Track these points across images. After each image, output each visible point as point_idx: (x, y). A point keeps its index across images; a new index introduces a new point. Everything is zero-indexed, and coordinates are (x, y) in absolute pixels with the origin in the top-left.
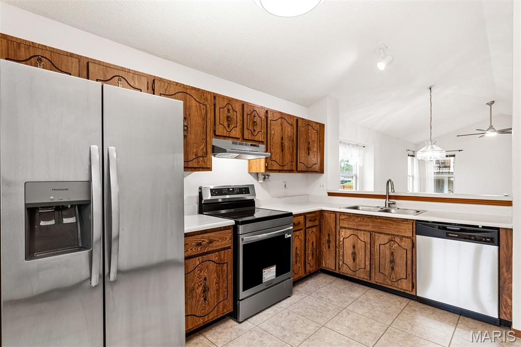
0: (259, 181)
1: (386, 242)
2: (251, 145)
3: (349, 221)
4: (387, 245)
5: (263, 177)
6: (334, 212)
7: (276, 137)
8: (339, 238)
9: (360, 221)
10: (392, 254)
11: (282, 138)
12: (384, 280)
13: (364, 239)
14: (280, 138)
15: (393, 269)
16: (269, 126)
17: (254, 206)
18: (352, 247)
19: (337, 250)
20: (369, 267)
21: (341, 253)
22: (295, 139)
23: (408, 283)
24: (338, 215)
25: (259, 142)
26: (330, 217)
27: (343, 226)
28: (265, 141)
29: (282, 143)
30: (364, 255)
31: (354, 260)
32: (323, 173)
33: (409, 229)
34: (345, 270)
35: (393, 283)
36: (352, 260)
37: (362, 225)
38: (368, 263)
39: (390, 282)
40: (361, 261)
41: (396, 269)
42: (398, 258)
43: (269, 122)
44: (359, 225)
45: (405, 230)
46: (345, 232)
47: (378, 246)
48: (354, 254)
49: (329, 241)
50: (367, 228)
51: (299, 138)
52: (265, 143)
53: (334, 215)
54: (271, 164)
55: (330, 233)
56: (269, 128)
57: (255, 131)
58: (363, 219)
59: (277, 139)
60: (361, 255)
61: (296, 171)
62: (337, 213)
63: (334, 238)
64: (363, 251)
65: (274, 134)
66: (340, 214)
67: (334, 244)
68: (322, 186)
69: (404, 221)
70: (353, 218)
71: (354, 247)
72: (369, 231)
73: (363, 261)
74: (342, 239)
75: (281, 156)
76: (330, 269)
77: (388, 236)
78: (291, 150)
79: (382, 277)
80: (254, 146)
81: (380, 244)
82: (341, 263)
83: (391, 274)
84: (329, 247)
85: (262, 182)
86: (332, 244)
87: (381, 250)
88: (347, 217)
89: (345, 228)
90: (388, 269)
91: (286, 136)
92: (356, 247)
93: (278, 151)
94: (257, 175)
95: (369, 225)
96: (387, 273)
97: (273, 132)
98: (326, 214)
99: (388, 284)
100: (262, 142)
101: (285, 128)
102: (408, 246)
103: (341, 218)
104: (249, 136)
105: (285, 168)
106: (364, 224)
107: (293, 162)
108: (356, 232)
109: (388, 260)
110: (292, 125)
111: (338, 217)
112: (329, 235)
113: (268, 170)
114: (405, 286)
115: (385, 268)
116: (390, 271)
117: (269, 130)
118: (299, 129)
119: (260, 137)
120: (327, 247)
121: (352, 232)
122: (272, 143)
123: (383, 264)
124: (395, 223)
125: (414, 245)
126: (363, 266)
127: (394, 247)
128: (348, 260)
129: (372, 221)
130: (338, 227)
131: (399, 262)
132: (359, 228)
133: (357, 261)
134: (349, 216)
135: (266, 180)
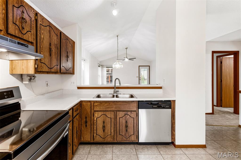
0: (24, 82)
1: (123, 116)
2: (19, 43)
3: (100, 106)
4: (124, 117)
5: (29, 78)
6: (90, 101)
7: (45, 42)
8: (94, 118)
9: (107, 105)
10: (126, 122)
11: (50, 44)
12: (122, 138)
13: (110, 116)
14: (48, 44)
15: (127, 131)
16: (38, 29)
17: (20, 109)
18: (102, 122)
19: (92, 126)
20: (113, 133)
21: (95, 129)
22: (59, 47)
23: (135, 137)
24: (92, 103)
25: (28, 42)
26: (87, 105)
27: (96, 110)
28: (34, 42)
29: (50, 48)
30: (110, 126)
31: (104, 131)
32: (74, 74)
33: (135, 106)
34: (98, 139)
35: (127, 139)
36: (103, 131)
37: (109, 108)
38: (112, 131)
39: (125, 139)
40: (108, 130)
41: (129, 130)
42: (129, 124)
43: (38, 25)
44: (107, 108)
45: (133, 107)
46: (98, 114)
47: (119, 119)
48: (104, 127)
49: (86, 122)
50: (112, 109)
51: (62, 47)
52: (35, 44)
53: (90, 103)
54: (41, 66)
55: (87, 116)
56: (38, 31)
57: (23, 28)
58: (110, 104)
59: (46, 44)
60: (108, 126)
61: (60, 73)
62: (91, 102)
63: (90, 119)
64: (110, 123)
65: (43, 38)
66: (94, 102)
67: (90, 123)
68: (73, 83)
69: (132, 102)
70: (103, 104)
71: (104, 122)
72: (113, 111)
73: (110, 130)
74: (95, 119)
75: (49, 59)
76: (87, 141)
77: (124, 112)
78: (57, 56)
79: (121, 137)
80: (22, 45)
81: (120, 118)
82: (95, 135)
83: (126, 134)
84: (86, 126)
85: (27, 82)
86: (89, 124)
87: (120, 122)
88: (99, 104)
89: (97, 111)
90: (124, 131)
91: (53, 44)
92: (105, 122)
93: (47, 55)
94: (21, 77)
95: (113, 107)
96: (123, 134)
97: (42, 37)
98: (84, 103)
99: (124, 140)
100: (32, 43)
101: (52, 36)
102: (134, 116)
103: (94, 104)
104: (16, 32)
105: (53, 70)
106: (110, 107)
107: (58, 65)
108: (105, 113)
109: (124, 126)
110: (57, 35)
111: (92, 104)
112: (86, 118)
113: (38, 72)
114: (133, 138)
115: (122, 131)
116: (125, 133)
117: (38, 33)
118: (62, 41)
119: (30, 37)
120: (85, 126)
121: (102, 113)
122: (41, 47)
123: (122, 129)
124: (128, 104)
125: (137, 115)
126: (109, 134)
127: (127, 117)
128: (100, 132)
129: (115, 104)
130: (93, 111)
131: (130, 126)
132: (107, 110)
133: (106, 131)
134: (101, 103)
135: (32, 80)
